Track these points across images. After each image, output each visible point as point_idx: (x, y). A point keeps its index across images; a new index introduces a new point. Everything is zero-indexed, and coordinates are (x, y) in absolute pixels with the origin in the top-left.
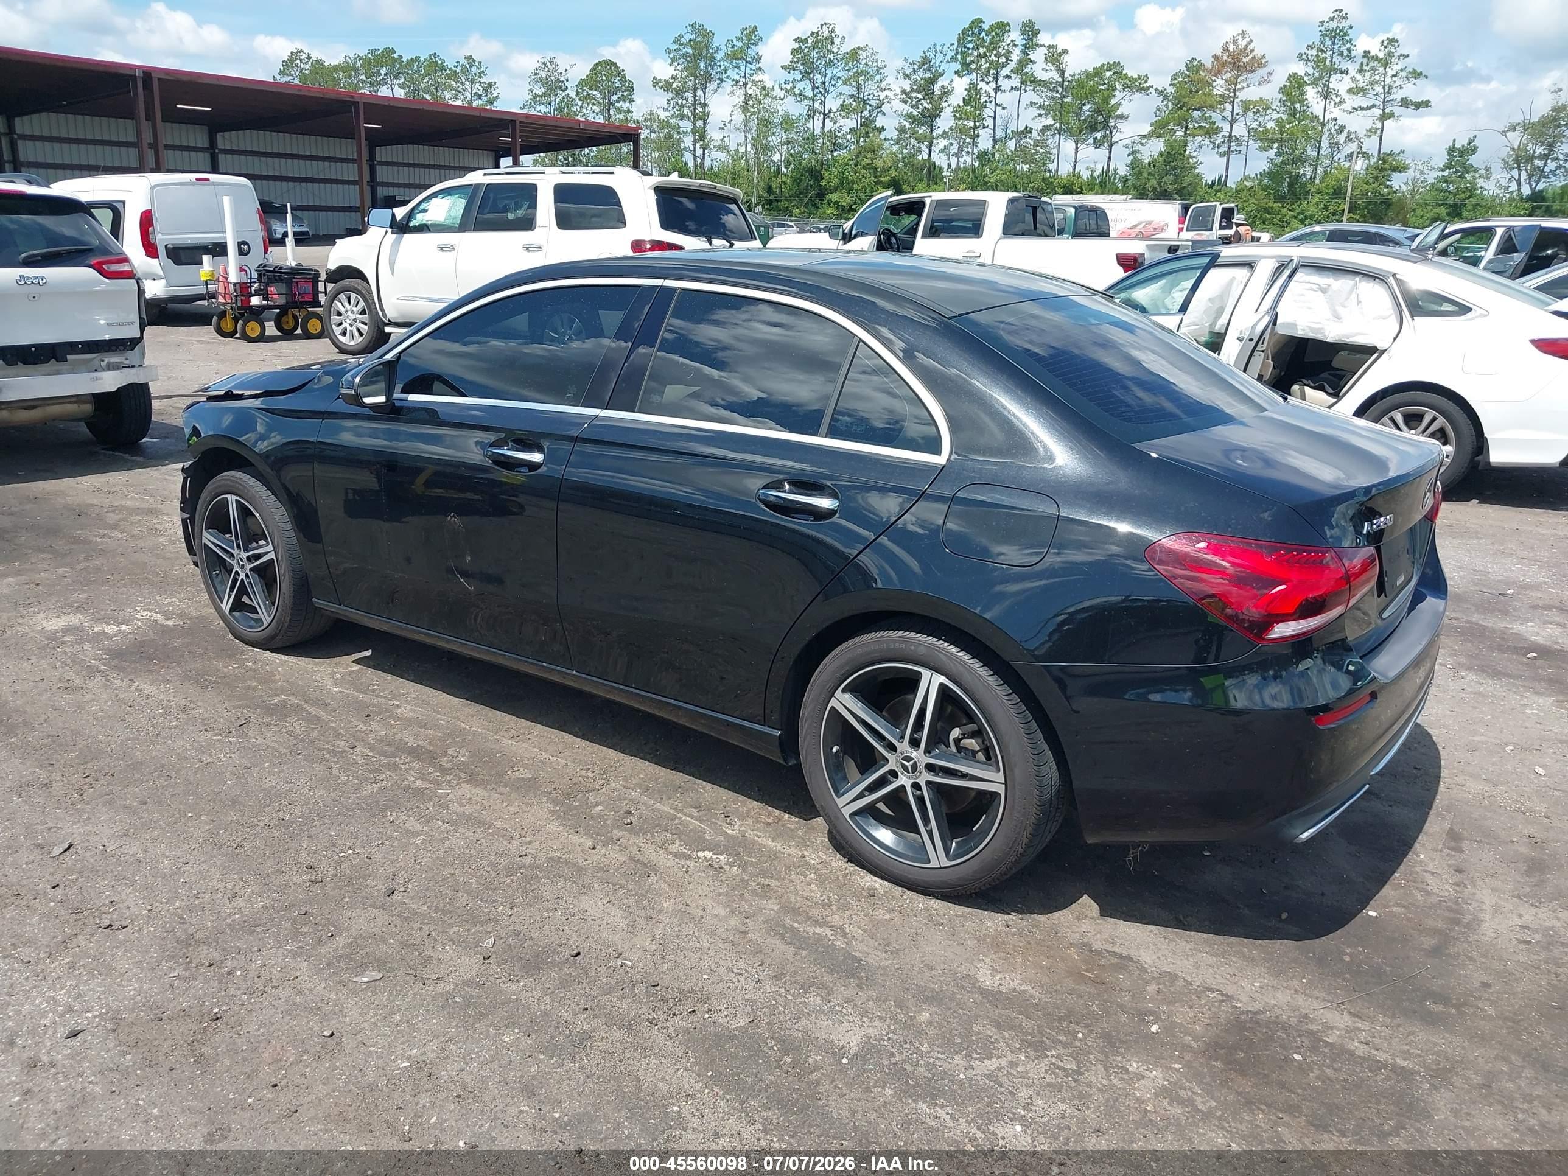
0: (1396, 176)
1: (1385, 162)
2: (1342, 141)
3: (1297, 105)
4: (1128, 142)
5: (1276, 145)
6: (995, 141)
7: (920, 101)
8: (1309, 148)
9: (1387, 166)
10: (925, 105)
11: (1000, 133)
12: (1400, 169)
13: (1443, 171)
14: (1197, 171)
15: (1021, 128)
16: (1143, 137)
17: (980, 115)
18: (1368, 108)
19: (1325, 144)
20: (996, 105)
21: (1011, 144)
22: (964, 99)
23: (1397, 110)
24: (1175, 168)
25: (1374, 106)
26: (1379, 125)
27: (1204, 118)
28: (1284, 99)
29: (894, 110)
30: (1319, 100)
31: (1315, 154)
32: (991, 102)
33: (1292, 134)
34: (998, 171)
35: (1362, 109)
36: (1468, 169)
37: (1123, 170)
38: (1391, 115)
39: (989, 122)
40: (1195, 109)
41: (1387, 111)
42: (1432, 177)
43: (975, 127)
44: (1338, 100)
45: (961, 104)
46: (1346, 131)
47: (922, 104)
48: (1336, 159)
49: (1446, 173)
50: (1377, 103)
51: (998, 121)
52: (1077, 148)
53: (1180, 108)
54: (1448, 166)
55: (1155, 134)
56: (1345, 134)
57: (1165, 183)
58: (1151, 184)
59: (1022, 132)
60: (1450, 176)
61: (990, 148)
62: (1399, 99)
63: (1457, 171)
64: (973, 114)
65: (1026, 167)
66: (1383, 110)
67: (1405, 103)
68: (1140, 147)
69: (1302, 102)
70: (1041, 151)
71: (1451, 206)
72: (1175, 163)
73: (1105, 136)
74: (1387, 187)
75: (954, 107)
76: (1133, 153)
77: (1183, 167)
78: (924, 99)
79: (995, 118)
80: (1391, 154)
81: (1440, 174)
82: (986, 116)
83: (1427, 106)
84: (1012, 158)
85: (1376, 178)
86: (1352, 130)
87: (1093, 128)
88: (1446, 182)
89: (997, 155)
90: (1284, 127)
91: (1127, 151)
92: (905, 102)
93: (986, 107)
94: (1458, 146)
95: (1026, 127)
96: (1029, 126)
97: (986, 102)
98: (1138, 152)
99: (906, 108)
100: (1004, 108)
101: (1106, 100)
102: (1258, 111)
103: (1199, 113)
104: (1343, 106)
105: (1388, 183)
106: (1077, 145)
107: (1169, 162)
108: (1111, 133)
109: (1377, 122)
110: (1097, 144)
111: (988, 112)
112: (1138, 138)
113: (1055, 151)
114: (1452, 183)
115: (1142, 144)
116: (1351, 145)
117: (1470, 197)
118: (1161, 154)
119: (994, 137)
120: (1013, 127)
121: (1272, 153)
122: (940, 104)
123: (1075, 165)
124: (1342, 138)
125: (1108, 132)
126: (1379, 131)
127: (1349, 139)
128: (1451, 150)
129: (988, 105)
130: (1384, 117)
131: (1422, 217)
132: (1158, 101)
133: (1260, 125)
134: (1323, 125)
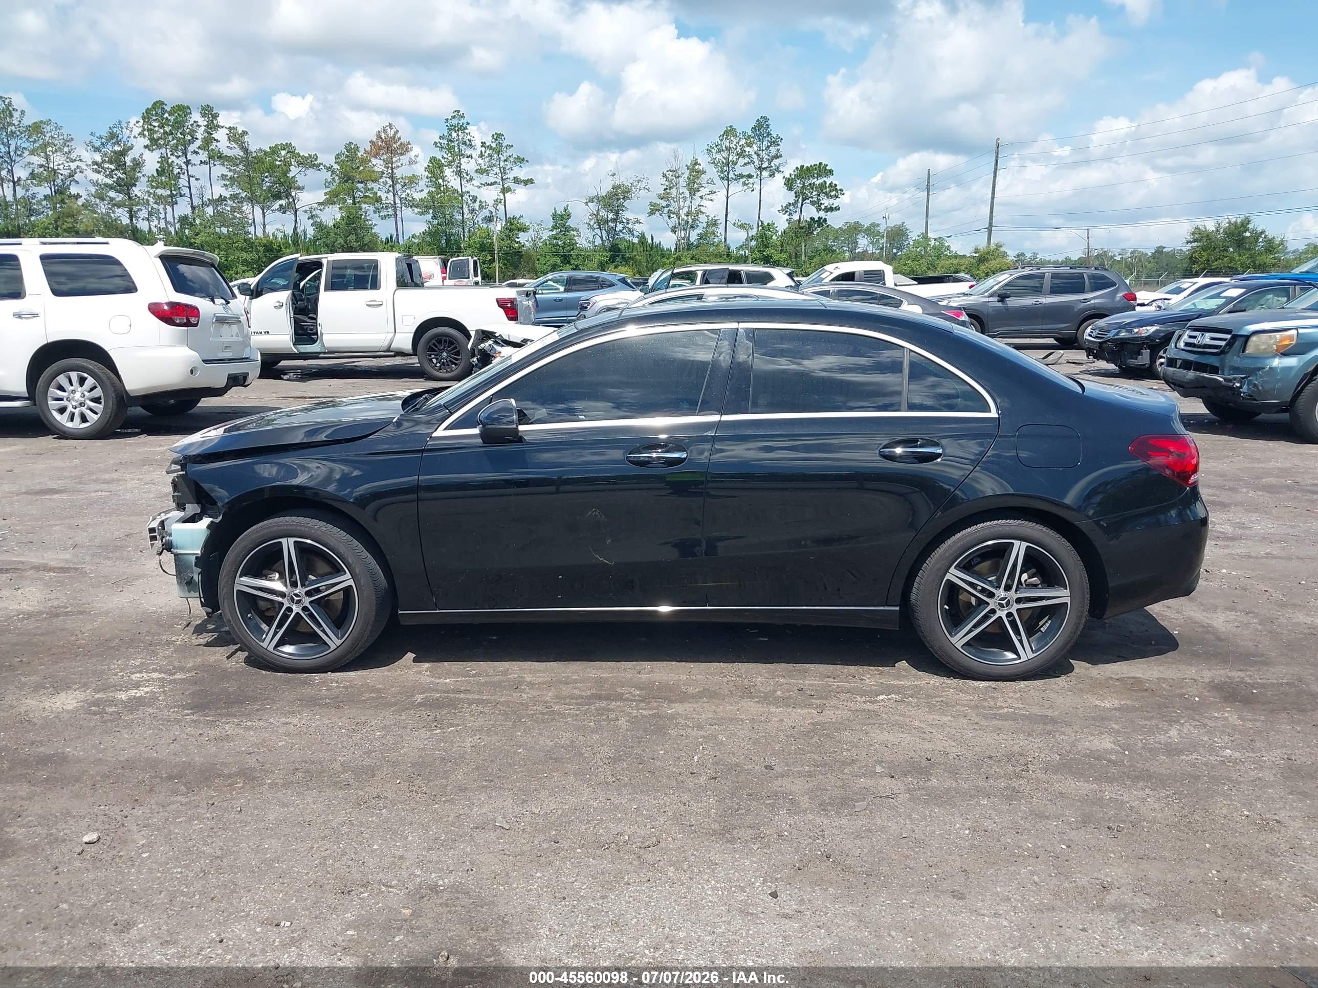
0: (521, 234)
1: (511, 224)
2: (477, 208)
3: (440, 181)
4: (307, 208)
5: (431, 211)
6: (193, 208)
7: (113, 171)
8: (456, 214)
9: (514, 227)
10: (119, 175)
11: (196, 202)
12: (524, 229)
13: (552, 230)
14: (373, 231)
15: (216, 197)
16: (320, 204)
17: (175, 184)
18: (492, 184)
19: (466, 210)
20: (189, 176)
21: (209, 210)
22: (157, 170)
23: (513, 186)
24: (355, 229)
25: (495, 183)
26: (502, 197)
27: (367, 190)
28: (430, 175)
29: (88, 179)
30: (455, 177)
31: (461, 218)
32: (184, 173)
33: (441, 203)
34: (202, 234)
35: (488, 185)
36: (567, 229)
37: (311, 232)
38: (509, 190)
39: (185, 191)
40: (359, 182)
41: (506, 186)
42: (546, 235)
43: (172, 196)
44: (468, 178)
45: (155, 175)
46: (478, 200)
47: (116, 174)
48: (476, 221)
49: (554, 233)
50: (498, 181)
51: (194, 191)
52: (264, 213)
53: (347, 181)
54: (554, 228)
55: (329, 202)
56: (478, 203)
57: (350, 241)
58: (338, 242)
59: (218, 200)
60: (557, 234)
61: (190, 214)
62: (512, 178)
63: (561, 231)
64: (169, 183)
65: (224, 230)
66: (503, 185)
67: (516, 180)
68: (318, 212)
69: (443, 178)
70: (238, 216)
71: (562, 256)
72: (354, 225)
73: (289, 204)
74: (517, 243)
75: (149, 177)
76: (312, 217)
77: (361, 228)
78: (116, 170)
79: (190, 188)
80: (514, 218)
81: (551, 233)
82: (181, 186)
83: (532, 183)
84: (212, 222)
85: (508, 236)
86: (483, 200)
87: (278, 197)
88: (556, 238)
89: (198, 221)
90: (434, 197)
91: (307, 216)
92: (99, 172)
93: (179, 178)
94: (558, 212)
95: (221, 196)
96: (223, 195)
97: (179, 173)
98: (316, 216)
99: (101, 178)
100: (197, 179)
101: (285, 174)
102: (405, 184)
103: (362, 185)
104: (474, 182)
105: (517, 240)
106: (263, 210)
107: (350, 224)
108: (294, 201)
109: (501, 194)
110: (283, 210)
111: (183, 181)
112: (316, 205)
113: (251, 216)
114: (560, 239)
115: (321, 210)
116: (484, 211)
117: (573, 249)
118: (342, 218)
119: (192, 204)
120: (207, 196)
121: (429, 217)
122: (134, 175)
123: (264, 228)
124: (477, 205)
125: (291, 200)
126: (503, 201)
127: (481, 207)
128: (554, 216)
129: (182, 176)
130: (505, 191)
131: (545, 264)
132: (328, 175)
133: (408, 195)
134: (462, 196)
